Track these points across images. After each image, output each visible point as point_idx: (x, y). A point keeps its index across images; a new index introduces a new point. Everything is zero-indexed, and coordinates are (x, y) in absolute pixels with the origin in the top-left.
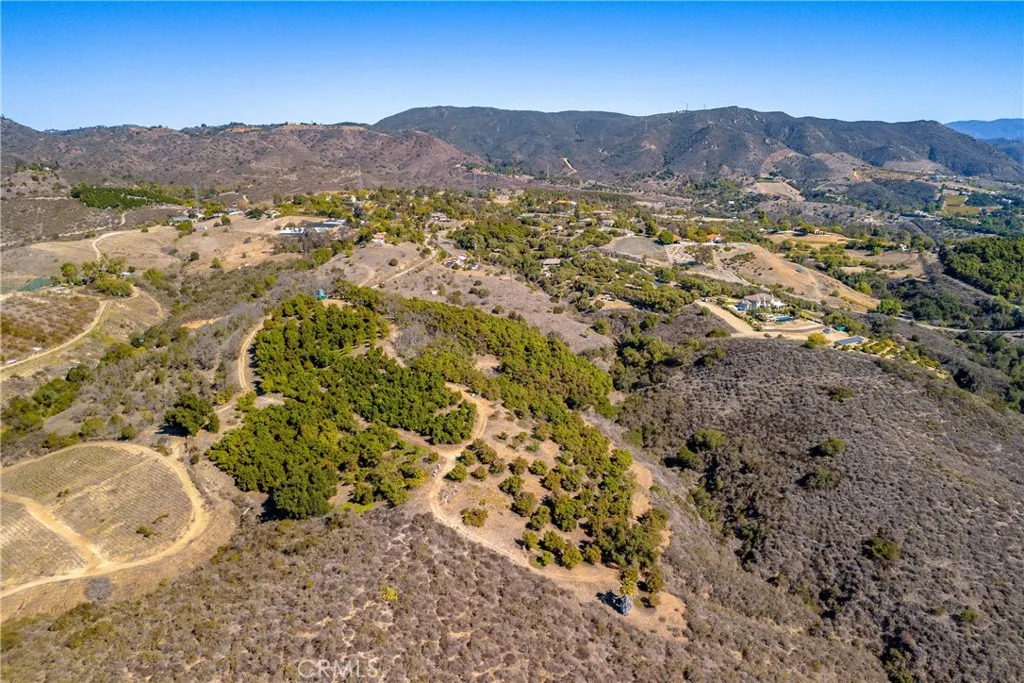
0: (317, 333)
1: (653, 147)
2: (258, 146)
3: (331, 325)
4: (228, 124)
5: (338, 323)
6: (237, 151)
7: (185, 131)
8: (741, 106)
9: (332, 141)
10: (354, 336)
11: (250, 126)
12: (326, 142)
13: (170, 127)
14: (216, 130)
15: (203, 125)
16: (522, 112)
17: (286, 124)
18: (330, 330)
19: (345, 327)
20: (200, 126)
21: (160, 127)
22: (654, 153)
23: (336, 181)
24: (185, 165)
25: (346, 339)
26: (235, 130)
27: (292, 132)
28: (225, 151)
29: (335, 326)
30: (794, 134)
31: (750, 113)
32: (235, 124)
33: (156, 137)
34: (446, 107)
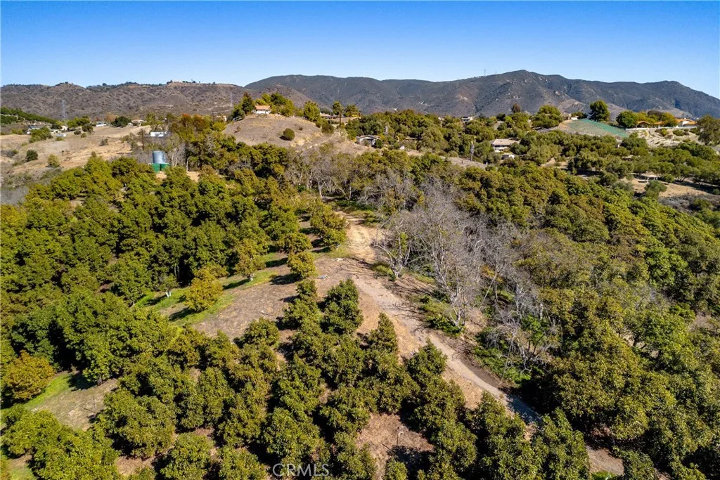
0: (122, 238)
1: (466, 99)
2: (146, 97)
3: (161, 216)
4: (124, 83)
5: (183, 207)
6: (128, 100)
7: (90, 88)
8: (529, 70)
9: (208, 94)
10: (228, 244)
11: (142, 85)
12: (204, 95)
13: (75, 84)
14: (114, 87)
15: (104, 84)
16: (356, 78)
17: (171, 82)
18: (158, 229)
19: (201, 218)
20: (101, 85)
21: (67, 83)
22: (467, 103)
23: (210, 109)
24: (83, 109)
25: (204, 254)
26: (130, 87)
27: (175, 88)
28: (118, 100)
29: (174, 217)
30: (572, 90)
31: (536, 75)
32: (130, 83)
33: (63, 90)
34: (297, 76)
